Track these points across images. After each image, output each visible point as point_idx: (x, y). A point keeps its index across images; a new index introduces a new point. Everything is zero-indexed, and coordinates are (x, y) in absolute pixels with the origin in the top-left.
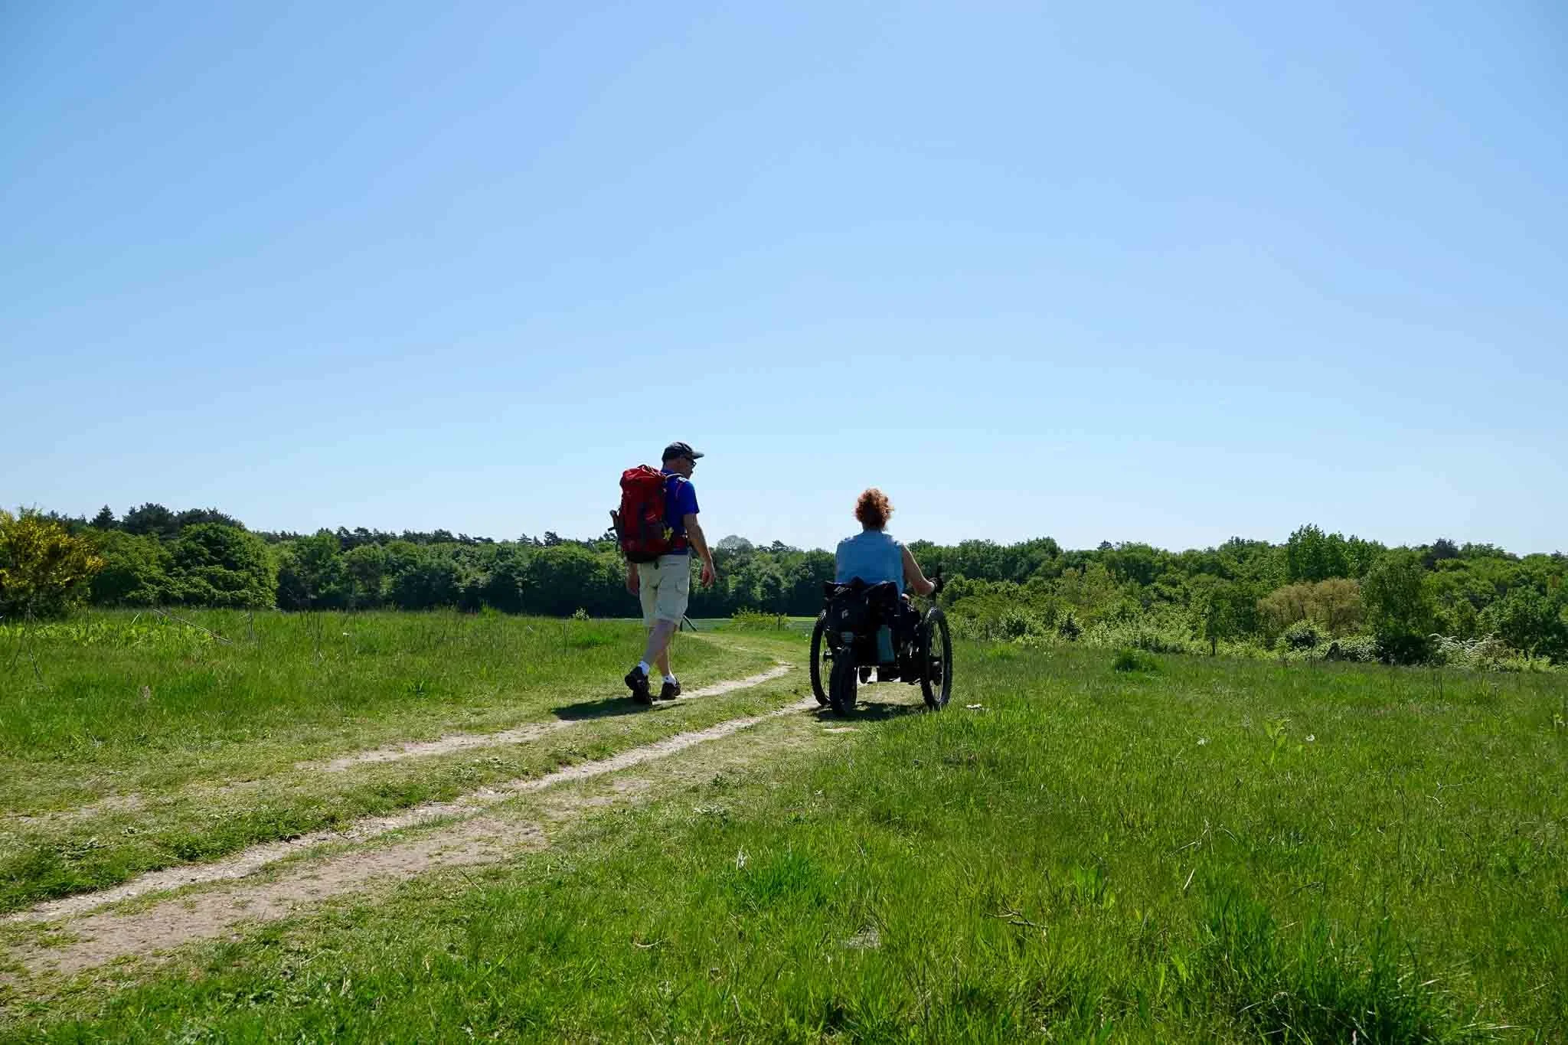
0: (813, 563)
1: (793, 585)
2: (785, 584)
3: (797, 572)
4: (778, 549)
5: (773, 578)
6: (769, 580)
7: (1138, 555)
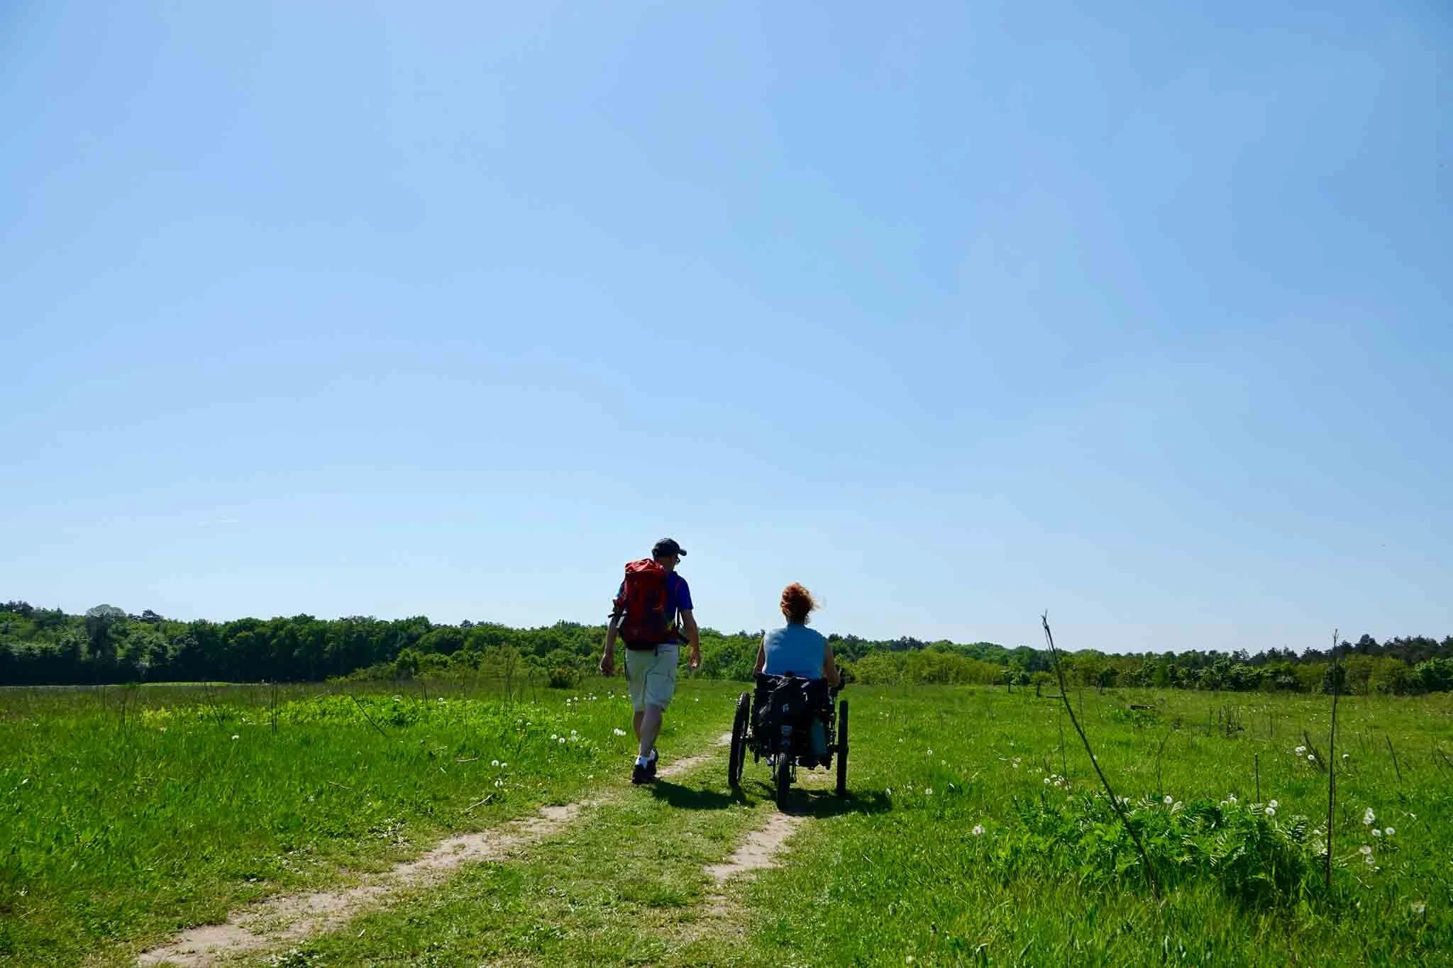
0: (197, 632)
1: (178, 653)
2: (171, 652)
3: (181, 641)
4: (151, 619)
5: (160, 646)
6: (156, 648)
7: (498, 633)
